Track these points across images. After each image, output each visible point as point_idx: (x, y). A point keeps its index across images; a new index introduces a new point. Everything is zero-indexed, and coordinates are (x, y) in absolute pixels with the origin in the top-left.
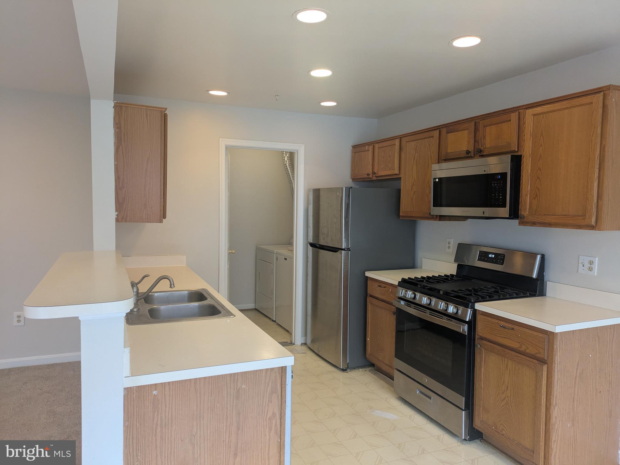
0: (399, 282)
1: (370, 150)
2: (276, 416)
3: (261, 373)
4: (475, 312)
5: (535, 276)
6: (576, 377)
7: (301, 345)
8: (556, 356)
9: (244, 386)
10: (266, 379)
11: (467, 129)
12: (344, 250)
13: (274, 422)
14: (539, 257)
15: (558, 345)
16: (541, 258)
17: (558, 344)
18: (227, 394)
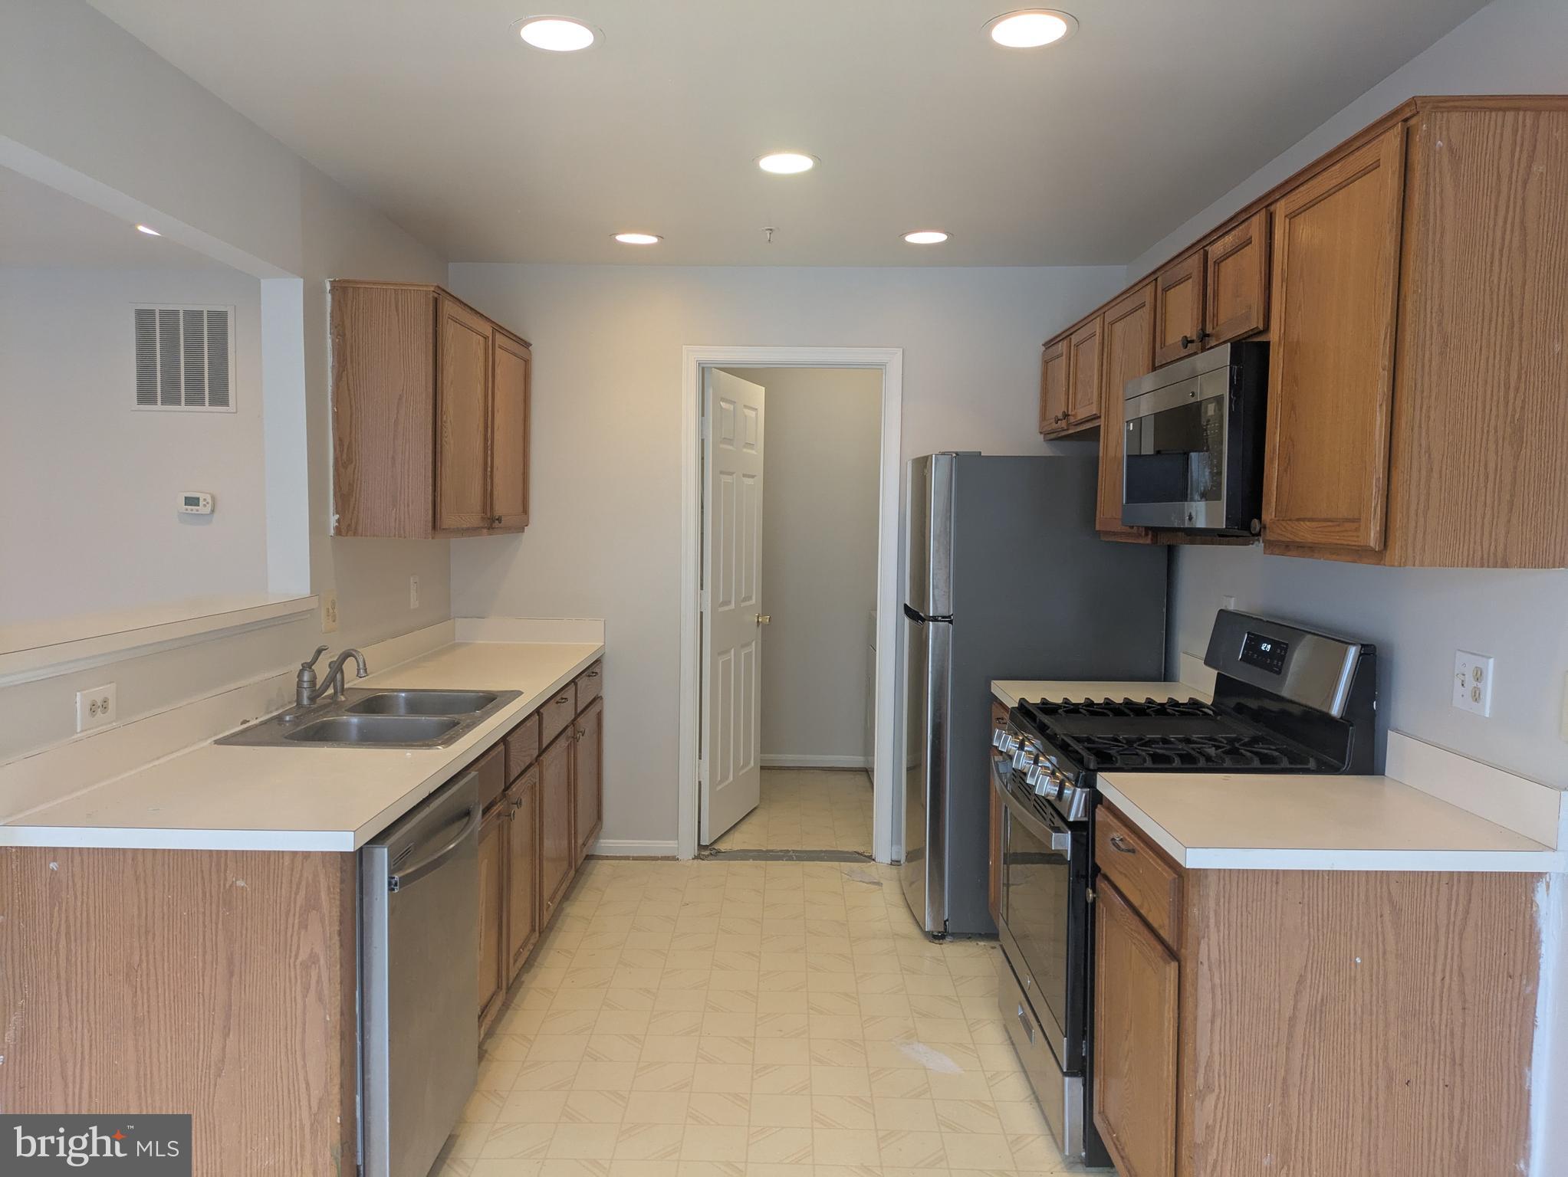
0: (1013, 710)
1: (1064, 354)
2: (318, 960)
3: (281, 861)
4: (1096, 799)
5: (1336, 709)
7: (891, 864)
8: (1203, 947)
9: (241, 883)
12: (935, 619)
13: (314, 974)
14: (1353, 652)
15: (1206, 910)
16: (1361, 655)
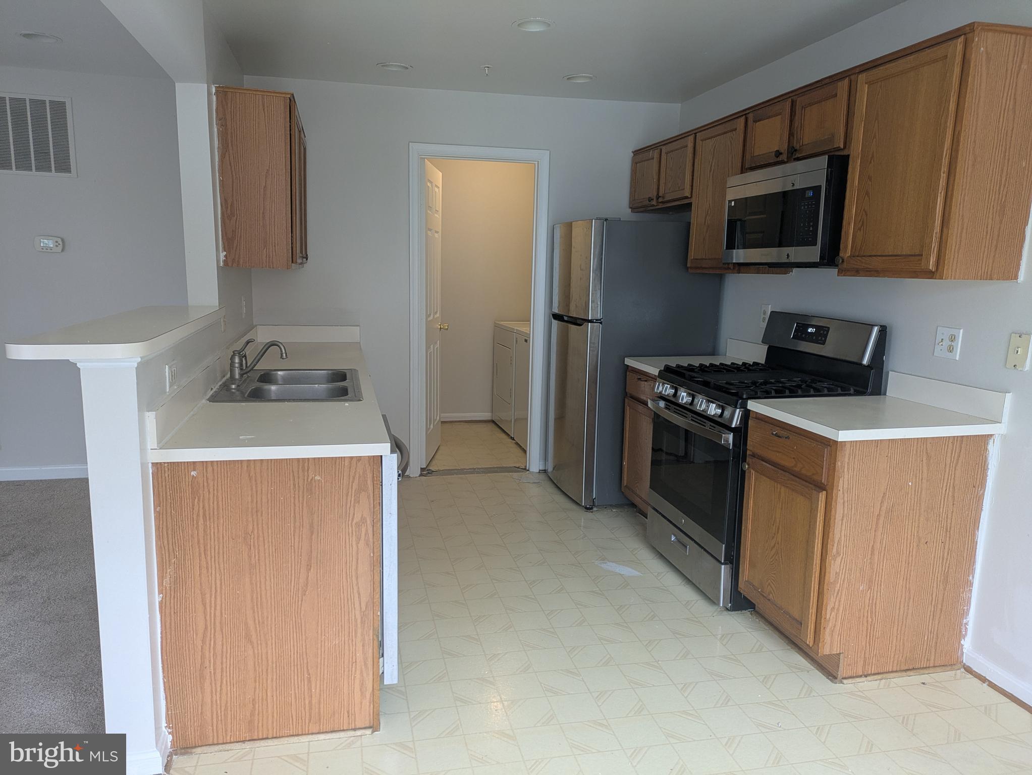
0: (660, 372)
1: (655, 157)
2: (366, 521)
3: (343, 463)
4: (747, 414)
5: (865, 361)
6: (879, 515)
7: (539, 472)
8: (841, 482)
9: (318, 478)
10: (350, 471)
11: (780, 114)
12: (591, 321)
13: (363, 530)
14: (876, 330)
15: (844, 463)
16: (880, 331)
17: (846, 460)
18: (294, 485)
